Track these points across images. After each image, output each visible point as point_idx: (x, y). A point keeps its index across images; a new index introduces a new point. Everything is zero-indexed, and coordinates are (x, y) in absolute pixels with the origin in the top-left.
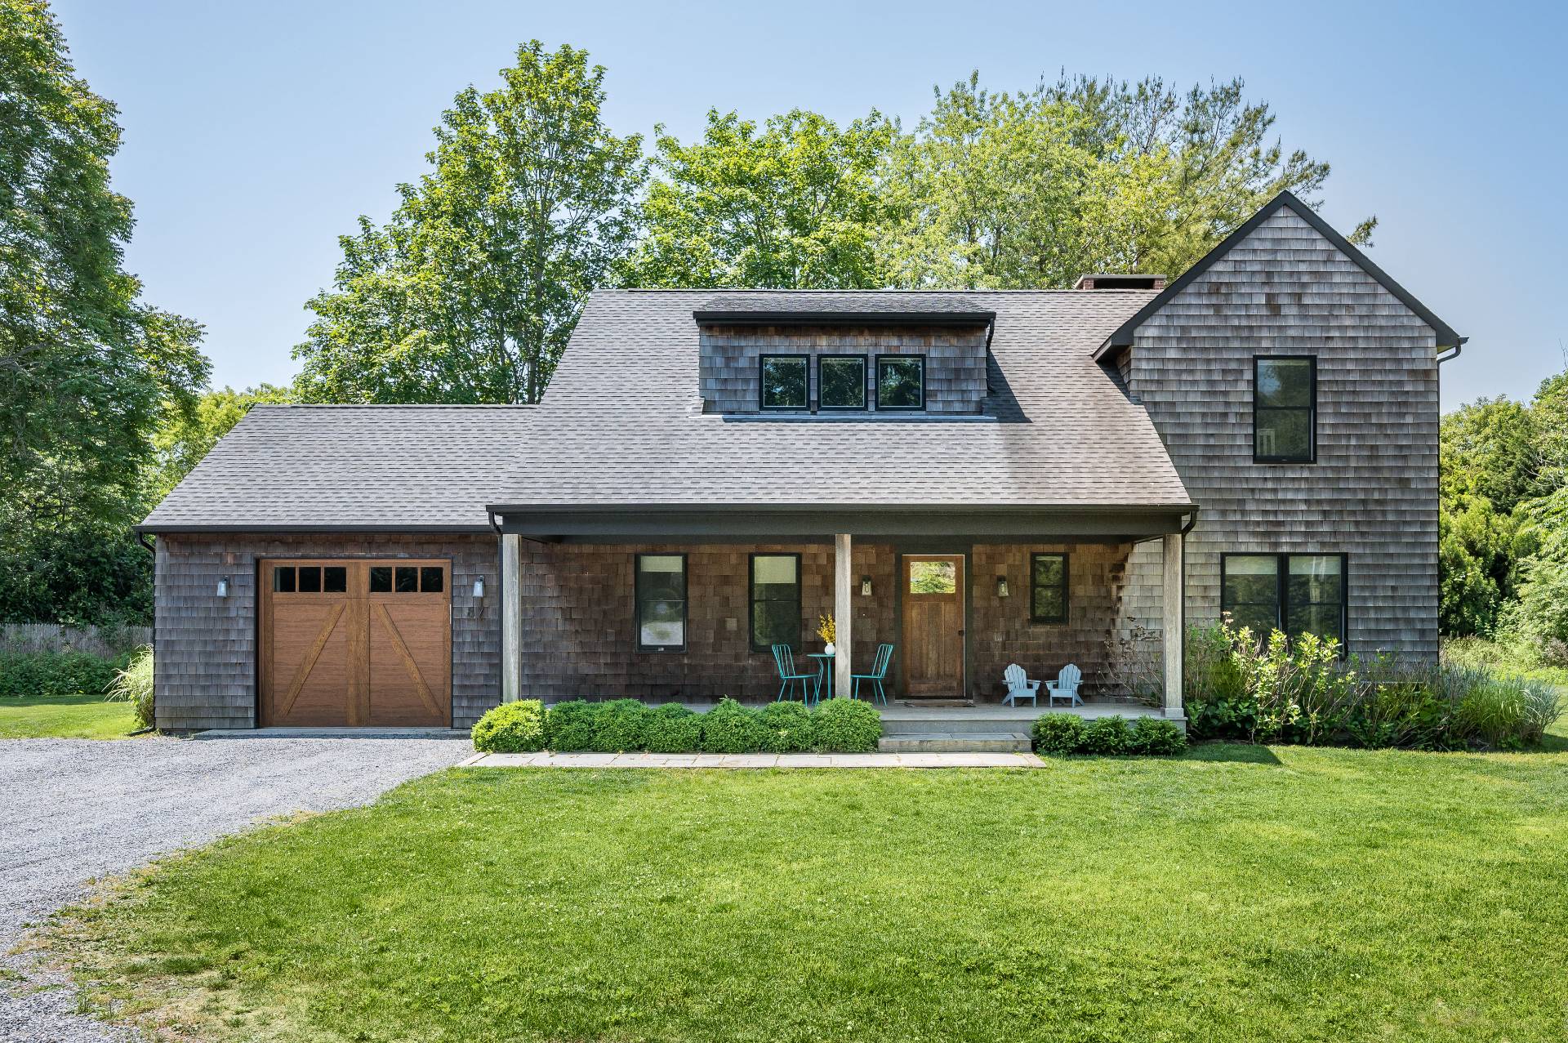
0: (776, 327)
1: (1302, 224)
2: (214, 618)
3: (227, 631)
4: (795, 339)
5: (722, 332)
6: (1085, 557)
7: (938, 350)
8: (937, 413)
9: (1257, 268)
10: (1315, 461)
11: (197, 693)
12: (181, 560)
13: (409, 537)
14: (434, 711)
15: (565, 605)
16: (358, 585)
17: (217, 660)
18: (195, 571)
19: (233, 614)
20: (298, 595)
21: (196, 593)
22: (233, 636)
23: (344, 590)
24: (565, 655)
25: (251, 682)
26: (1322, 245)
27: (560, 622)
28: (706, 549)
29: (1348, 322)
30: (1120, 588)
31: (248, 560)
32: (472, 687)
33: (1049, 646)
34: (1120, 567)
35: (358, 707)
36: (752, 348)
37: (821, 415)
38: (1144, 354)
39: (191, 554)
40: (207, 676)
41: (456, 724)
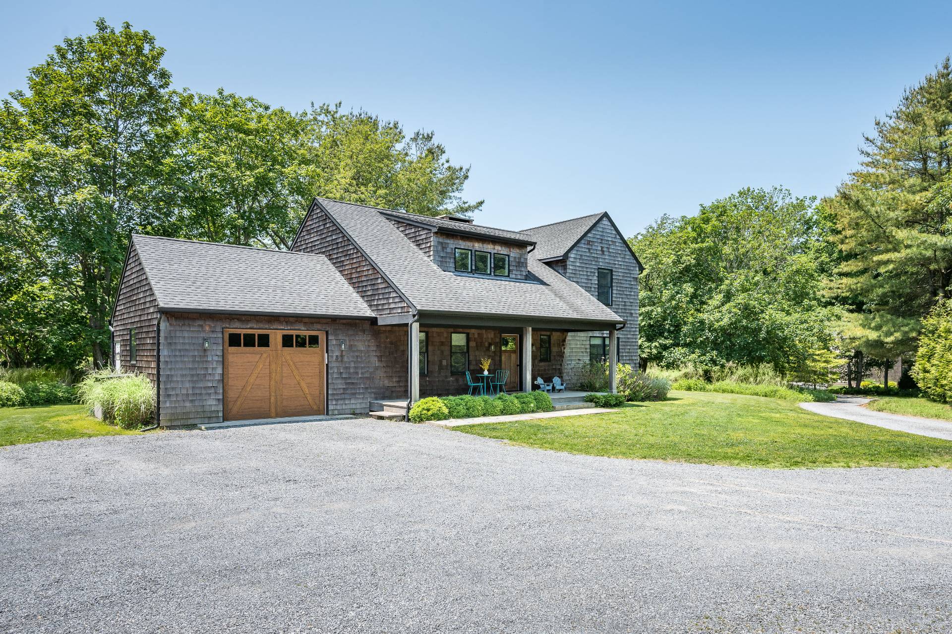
0: (461, 236)
1: (609, 224)
2: (198, 361)
3: (207, 368)
4: (467, 242)
5: (441, 236)
6: (556, 336)
7: (514, 253)
8: (513, 278)
9: (599, 237)
10: (612, 305)
11: (188, 404)
12: (178, 328)
13: (306, 320)
14: (315, 407)
15: (379, 354)
16: (276, 344)
17: (201, 385)
18: (186, 334)
19: (210, 359)
20: (242, 349)
21: (187, 347)
22: (210, 371)
23: (268, 346)
24: (379, 378)
25: (221, 397)
26: (614, 232)
27: (377, 362)
28: (435, 330)
29: (620, 259)
30: (564, 348)
31: (219, 329)
32: (337, 394)
33: (545, 370)
34: (564, 341)
35: (276, 408)
36: (452, 243)
37: (476, 275)
38: (571, 263)
39: (183, 325)
40: (194, 394)
41: (330, 413)
